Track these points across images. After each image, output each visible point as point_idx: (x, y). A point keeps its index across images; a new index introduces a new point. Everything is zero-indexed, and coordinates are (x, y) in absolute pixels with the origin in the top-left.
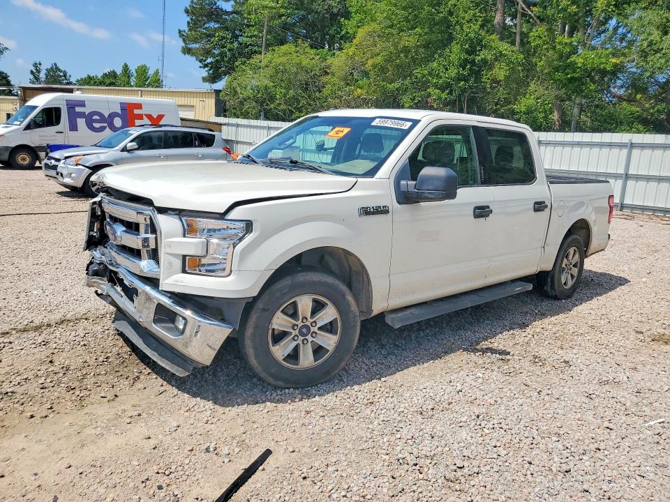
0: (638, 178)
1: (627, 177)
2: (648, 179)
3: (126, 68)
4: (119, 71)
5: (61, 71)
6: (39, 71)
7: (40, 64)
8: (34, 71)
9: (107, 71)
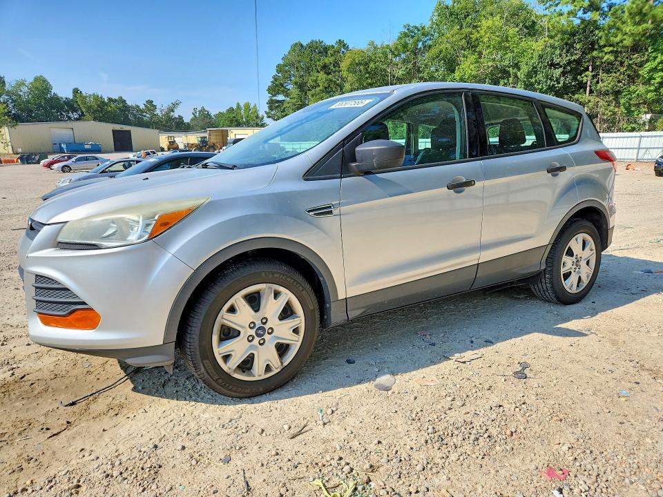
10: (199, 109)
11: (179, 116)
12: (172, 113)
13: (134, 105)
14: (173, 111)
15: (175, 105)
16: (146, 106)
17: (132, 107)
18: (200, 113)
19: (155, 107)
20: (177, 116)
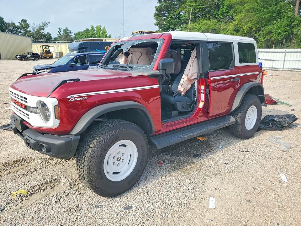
0: (287, 61)
1: (284, 61)
2: (290, 61)
3: (92, 27)
4: (90, 28)
5: (69, 30)
6: (61, 31)
7: (61, 28)
8: (59, 31)
9: (85, 29)
10: (63, 29)
11: (48, 33)
12: (43, 31)
13: (10, 23)
14: (44, 30)
15: (45, 24)
16: (21, 24)
17: (9, 24)
18: (64, 32)
19: (28, 25)
20: (46, 33)
